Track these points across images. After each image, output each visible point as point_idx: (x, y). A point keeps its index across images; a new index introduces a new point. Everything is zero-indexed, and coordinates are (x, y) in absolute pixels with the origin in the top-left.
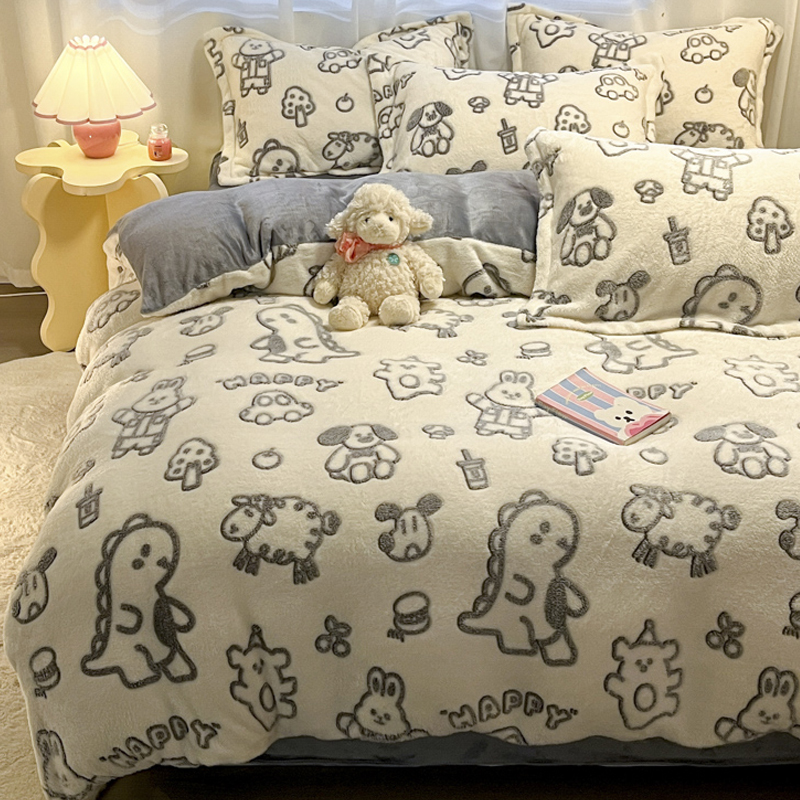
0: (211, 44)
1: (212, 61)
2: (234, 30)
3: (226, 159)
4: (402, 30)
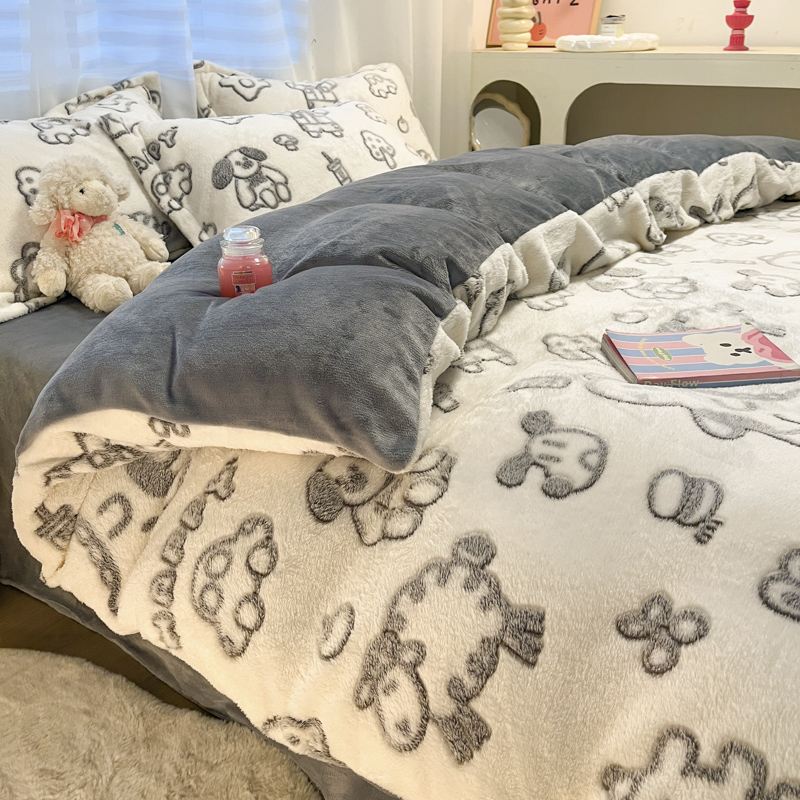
4: (89, 99)
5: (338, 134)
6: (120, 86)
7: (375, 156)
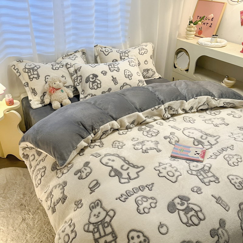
0: (14, 67)
1: (15, 72)
2: (20, 61)
3: (31, 100)
4: (68, 55)
5: (118, 71)
6: (76, 52)
7: (126, 77)
